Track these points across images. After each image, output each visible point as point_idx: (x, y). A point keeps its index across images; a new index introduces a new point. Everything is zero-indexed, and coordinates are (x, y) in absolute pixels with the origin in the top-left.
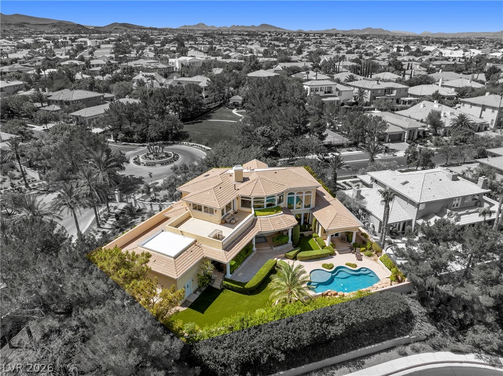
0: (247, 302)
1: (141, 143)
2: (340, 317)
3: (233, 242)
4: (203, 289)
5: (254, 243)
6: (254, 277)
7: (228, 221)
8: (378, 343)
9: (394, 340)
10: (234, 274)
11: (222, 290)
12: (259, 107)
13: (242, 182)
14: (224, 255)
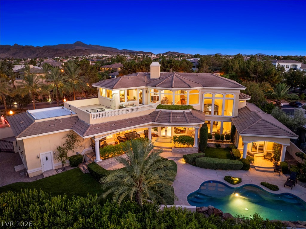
14: (88, 129)
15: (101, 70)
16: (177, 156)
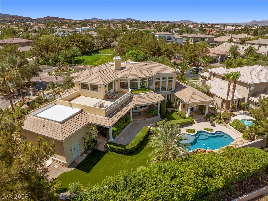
0: (128, 161)
1: (54, 65)
2: (219, 170)
3: (114, 111)
4: (90, 152)
5: (131, 115)
6: (133, 140)
7: (110, 97)
8: (248, 193)
9: (261, 189)
10: (116, 139)
11: (106, 152)
12: (129, 44)
13: (121, 70)
14: (107, 120)
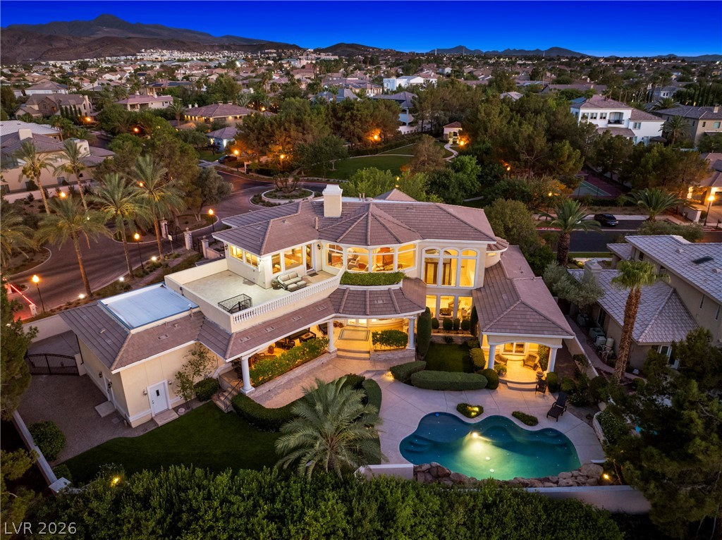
4: (197, 405)
5: (331, 336)
7: (285, 285)
13: (338, 219)
15: (187, 122)
16: (378, 368)
